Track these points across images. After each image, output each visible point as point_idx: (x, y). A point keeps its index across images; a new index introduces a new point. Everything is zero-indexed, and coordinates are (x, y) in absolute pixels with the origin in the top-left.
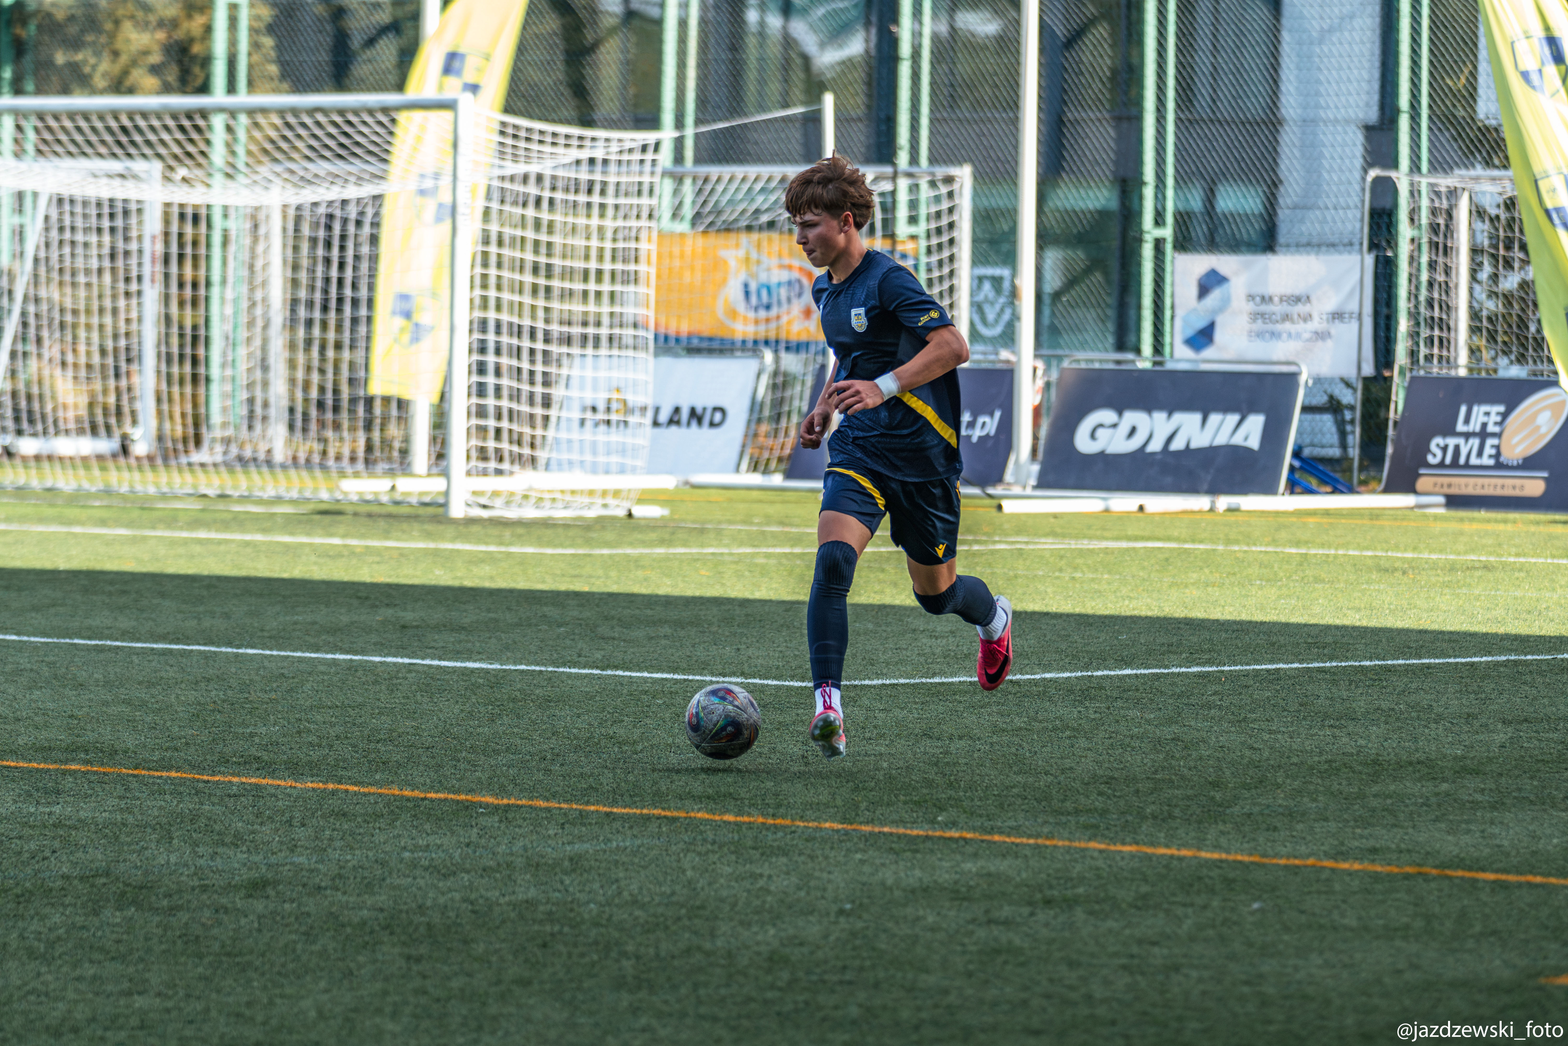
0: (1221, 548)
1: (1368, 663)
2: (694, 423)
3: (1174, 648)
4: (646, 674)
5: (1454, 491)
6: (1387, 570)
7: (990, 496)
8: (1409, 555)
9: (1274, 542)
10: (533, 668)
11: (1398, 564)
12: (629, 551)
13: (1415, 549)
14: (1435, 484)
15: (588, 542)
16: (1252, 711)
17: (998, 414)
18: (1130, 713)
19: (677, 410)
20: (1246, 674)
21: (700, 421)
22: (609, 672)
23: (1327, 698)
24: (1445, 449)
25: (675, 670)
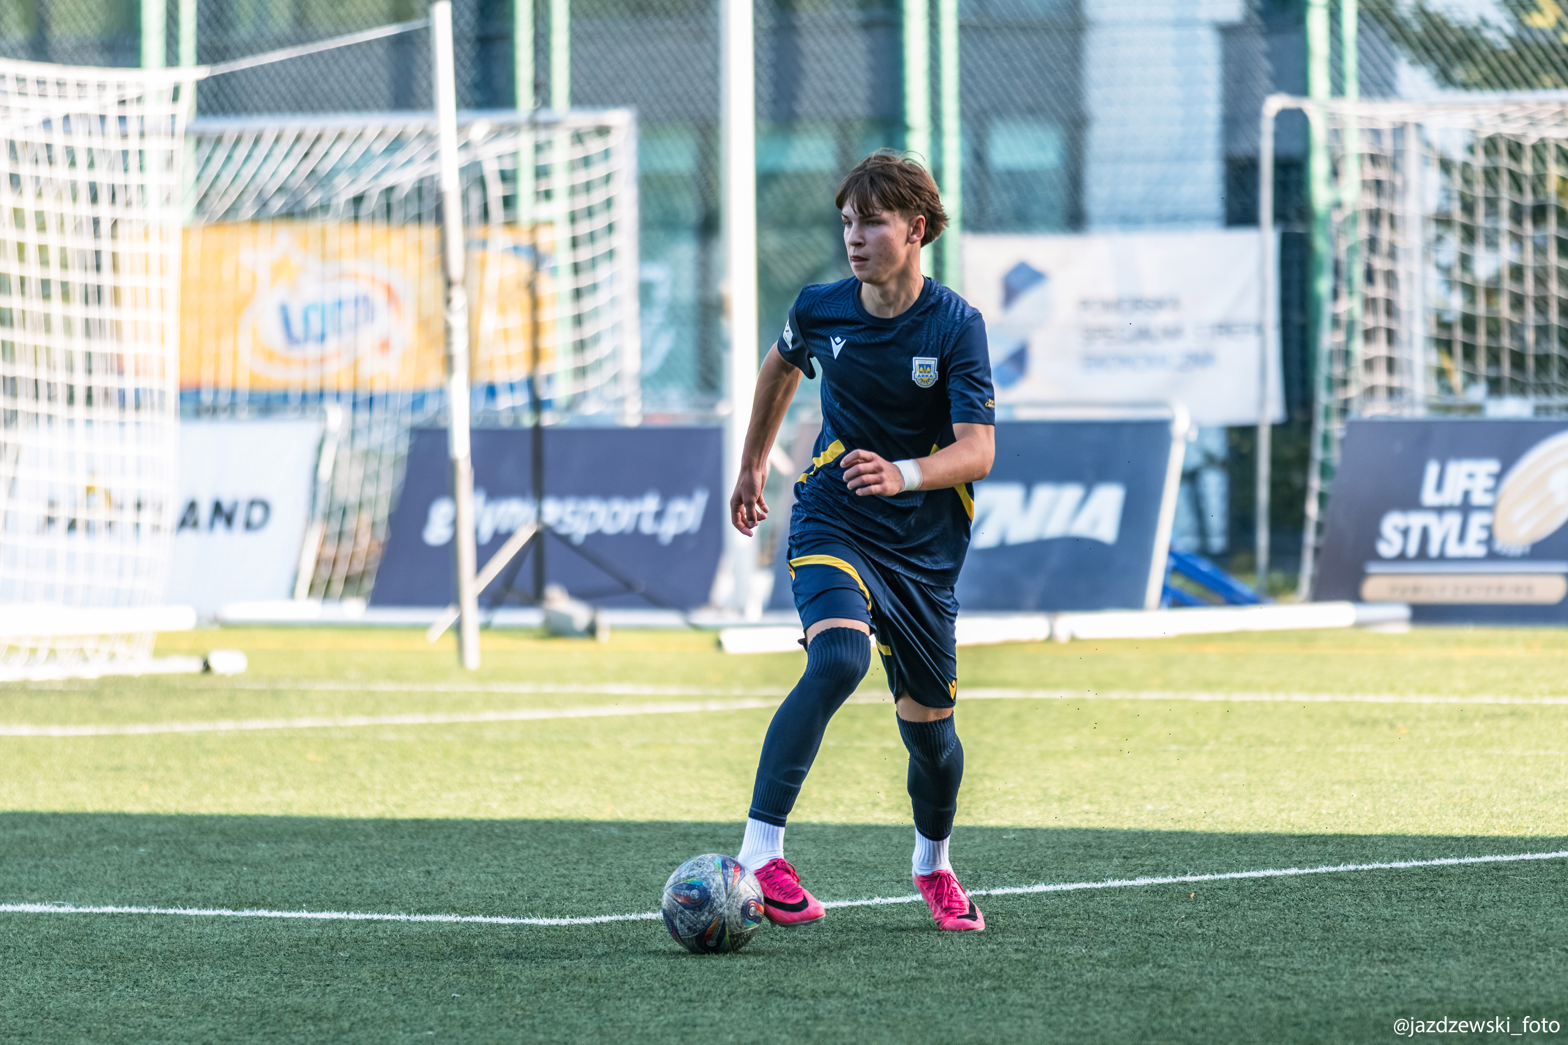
0: (1090, 696)
1: (1402, 865)
2: (220, 525)
3: (1095, 852)
4: (305, 914)
5: (1424, 597)
6: (1363, 723)
7: (696, 628)
8: (1388, 698)
9: (1167, 685)
10: (126, 909)
11: (1376, 713)
12: (179, 727)
13: (1392, 689)
14: (1393, 589)
15: (107, 715)
16: (1254, 941)
17: (701, 499)
18: (1071, 950)
19: (192, 506)
20: (1225, 886)
21: (229, 520)
22: (247, 913)
23: (1362, 919)
24: (1405, 533)
25: (346, 906)
